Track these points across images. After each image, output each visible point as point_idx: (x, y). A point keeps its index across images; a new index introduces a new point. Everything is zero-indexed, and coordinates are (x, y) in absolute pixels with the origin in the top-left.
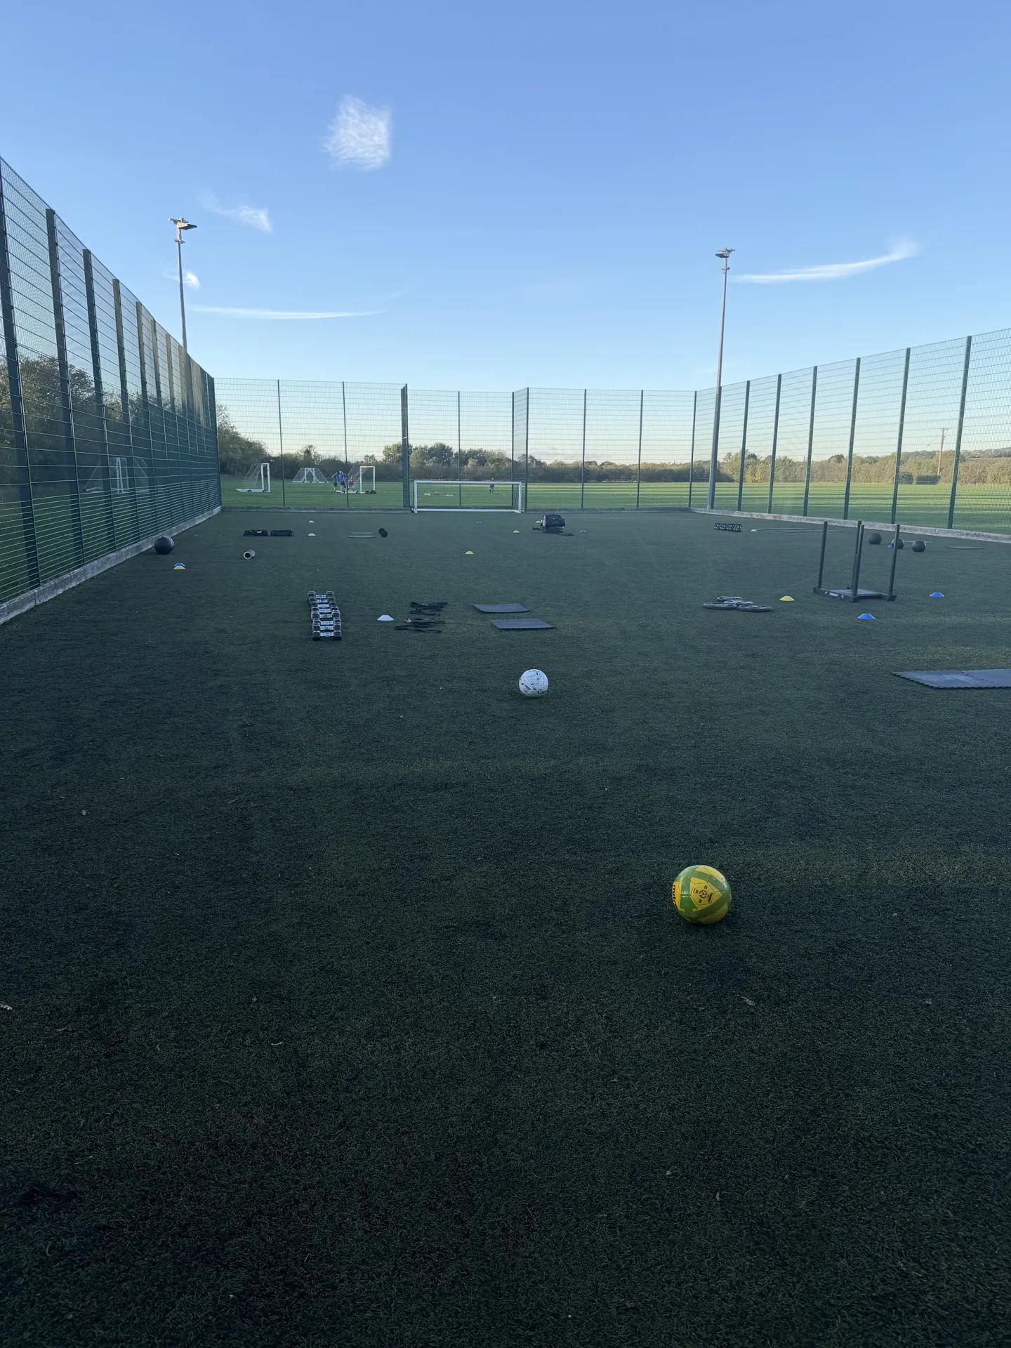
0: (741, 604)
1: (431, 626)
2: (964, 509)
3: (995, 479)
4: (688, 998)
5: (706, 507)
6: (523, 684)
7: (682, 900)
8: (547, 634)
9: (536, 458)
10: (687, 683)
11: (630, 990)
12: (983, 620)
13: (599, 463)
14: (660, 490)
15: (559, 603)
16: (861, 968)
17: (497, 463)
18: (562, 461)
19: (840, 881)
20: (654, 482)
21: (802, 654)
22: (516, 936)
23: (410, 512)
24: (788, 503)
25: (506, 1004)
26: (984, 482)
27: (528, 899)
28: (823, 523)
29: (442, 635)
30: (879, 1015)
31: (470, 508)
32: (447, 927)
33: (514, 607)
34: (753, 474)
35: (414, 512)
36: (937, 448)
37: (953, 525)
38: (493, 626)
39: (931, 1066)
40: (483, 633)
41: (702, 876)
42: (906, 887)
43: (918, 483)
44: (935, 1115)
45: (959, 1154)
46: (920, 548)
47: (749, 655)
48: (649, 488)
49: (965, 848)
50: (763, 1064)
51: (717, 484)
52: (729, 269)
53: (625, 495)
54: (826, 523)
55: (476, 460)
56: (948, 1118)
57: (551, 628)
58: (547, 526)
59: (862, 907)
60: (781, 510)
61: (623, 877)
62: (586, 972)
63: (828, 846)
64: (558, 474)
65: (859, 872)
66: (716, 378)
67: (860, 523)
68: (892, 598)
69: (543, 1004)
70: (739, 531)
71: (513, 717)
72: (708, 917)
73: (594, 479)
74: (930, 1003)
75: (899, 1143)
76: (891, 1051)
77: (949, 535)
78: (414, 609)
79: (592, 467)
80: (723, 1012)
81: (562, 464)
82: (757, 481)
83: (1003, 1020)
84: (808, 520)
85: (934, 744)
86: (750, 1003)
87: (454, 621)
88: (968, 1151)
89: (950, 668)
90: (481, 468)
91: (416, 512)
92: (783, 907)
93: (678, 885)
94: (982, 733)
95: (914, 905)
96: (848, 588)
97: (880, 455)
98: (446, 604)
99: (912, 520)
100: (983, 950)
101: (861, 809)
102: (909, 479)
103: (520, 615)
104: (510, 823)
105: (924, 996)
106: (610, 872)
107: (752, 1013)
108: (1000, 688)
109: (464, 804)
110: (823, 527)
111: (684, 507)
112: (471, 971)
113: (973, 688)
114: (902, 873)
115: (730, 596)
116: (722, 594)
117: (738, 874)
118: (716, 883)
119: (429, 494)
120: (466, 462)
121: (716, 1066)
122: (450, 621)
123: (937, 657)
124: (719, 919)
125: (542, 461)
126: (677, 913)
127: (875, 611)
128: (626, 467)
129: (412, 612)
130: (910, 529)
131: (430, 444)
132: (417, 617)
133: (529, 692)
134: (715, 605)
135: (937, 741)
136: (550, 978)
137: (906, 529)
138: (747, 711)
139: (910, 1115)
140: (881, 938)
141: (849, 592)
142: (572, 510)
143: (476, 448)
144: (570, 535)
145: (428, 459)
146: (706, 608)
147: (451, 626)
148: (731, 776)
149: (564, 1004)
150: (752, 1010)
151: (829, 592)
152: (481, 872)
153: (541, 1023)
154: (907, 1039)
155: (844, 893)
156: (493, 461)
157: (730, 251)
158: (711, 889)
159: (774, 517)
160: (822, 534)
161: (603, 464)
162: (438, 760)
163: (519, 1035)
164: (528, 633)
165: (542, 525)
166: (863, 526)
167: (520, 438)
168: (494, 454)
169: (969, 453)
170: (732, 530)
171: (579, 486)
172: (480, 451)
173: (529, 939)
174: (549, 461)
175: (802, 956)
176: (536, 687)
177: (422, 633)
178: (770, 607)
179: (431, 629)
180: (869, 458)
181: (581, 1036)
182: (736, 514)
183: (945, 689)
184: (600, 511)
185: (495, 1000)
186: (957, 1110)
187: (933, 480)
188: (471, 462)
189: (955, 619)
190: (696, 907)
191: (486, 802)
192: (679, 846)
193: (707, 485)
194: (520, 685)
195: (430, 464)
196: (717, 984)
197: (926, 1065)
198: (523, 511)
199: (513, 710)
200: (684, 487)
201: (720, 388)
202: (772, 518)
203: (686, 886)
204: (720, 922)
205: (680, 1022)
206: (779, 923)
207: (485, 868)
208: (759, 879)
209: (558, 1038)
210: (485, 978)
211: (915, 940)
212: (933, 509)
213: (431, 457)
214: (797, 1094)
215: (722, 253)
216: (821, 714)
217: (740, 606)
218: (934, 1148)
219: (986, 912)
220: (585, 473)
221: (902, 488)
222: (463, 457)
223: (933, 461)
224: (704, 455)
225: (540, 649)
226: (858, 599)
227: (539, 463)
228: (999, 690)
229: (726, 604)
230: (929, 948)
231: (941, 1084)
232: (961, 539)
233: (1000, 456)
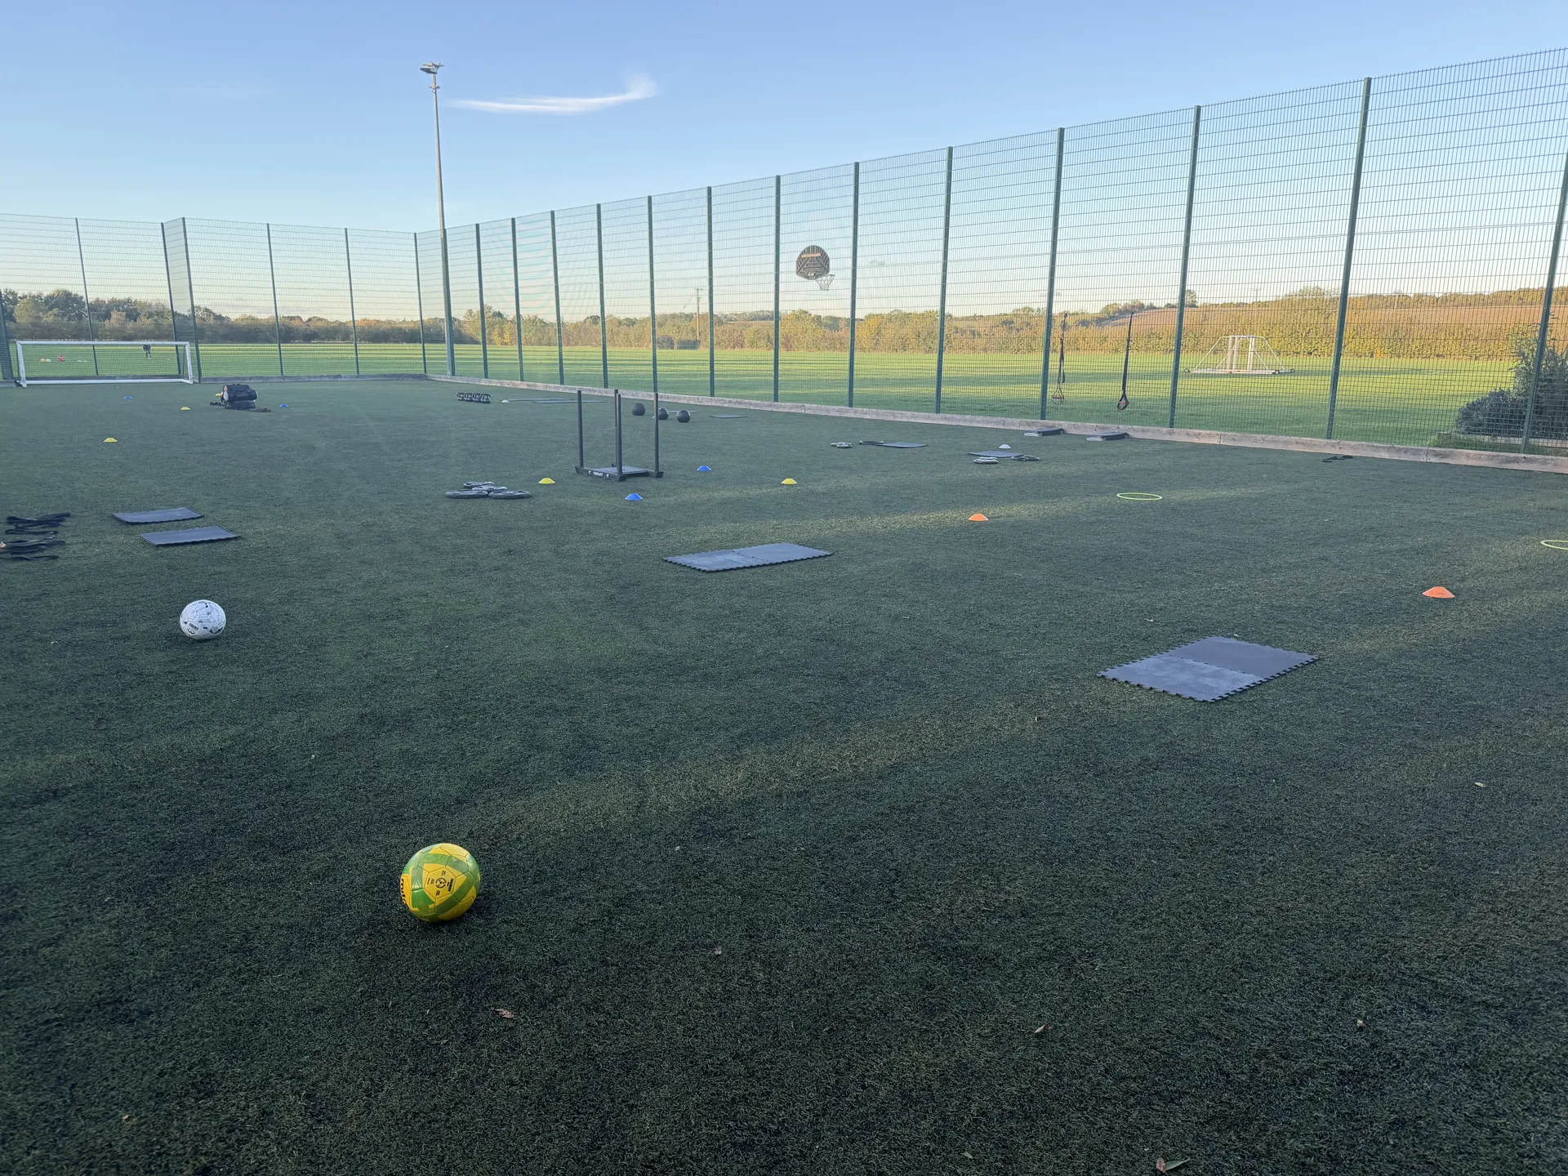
0: (493, 490)
1: (42, 550)
2: (726, 376)
3: (753, 344)
4: (426, 1032)
5: (446, 374)
6: (186, 623)
7: (414, 897)
8: (231, 546)
9: (214, 311)
10: (426, 595)
11: (344, 1044)
12: (751, 493)
13: (305, 318)
14: (387, 352)
15: (248, 503)
16: (643, 928)
17: (156, 318)
18: (253, 315)
19: (616, 819)
20: (379, 342)
21: (567, 546)
22: (167, 1008)
23: (14, 386)
24: (541, 370)
25: (145, 1123)
26: (742, 347)
27: (187, 946)
28: (576, 392)
29: (58, 563)
30: (665, 985)
31: (114, 378)
32: (47, 1022)
33: (179, 513)
34: (501, 335)
35: (21, 386)
36: (694, 311)
37: (715, 393)
38: (145, 543)
39: (725, 1035)
40: (128, 553)
41: (437, 859)
42: (688, 810)
43: (679, 348)
44: (733, 1099)
45: (761, 1141)
46: (684, 419)
47: (505, 552)
48: (368, 350)
49: (747, 751)
50: (526, 1098)
51: (456, 347)
52: (438, 87)
53: (342, 358)
54: (579, 392)
55: (124, 314)
56: (747, 1099)
57: (235, 538)
58: (231, 400)
59: (641, 848)
60: (534, 378)
61: (335, 880)
62: (278, 1035)
63: (601, 779)
64: (248, 333)
65: (637, 803)
66: (439, 219)
67: (616, 391)
68: (659, 475)
69: (208, 1104)
70: (489, 402)
71: (170, 672)
72: (450, 911)
73: (299, 338)
74: (720, 953)
75: (695, 1153)
76: (680, 1029)
77: (713, 404)
78: (13, 527)
79: (295, 323)
80: (473, 1038)
81: (253, 319)
82: (506, 344)
83: (797, 952)
84: (566, 388)
85: (709, 636)
86: (507, 1014)
87: (81, 540)
88: (770, 1134)
89: (722, 547)
90: (130, 325)
91: (26, 386)
92: (549, 869)
93: (407, 878)
94: (756, 616)
95: (698, 831)
96: (613, 466)
97: (638, 317)
98: (68, 515)
99: (675, 387)
100: (771, 869)
101: (636, 724)
102: (670, 344)
103: (188, 523)
104: (163, 832)
105: (712, 947)
106: (316, 877)
107: (511, 1029)
108: (771, 564)
109: (87, 817)
110: (577, 397)
111: (419, 373)
112: (86, 1084)
113: (745, 567)
114: (682, 794)
115: (480, 481)
116: (468, 480)
117: (492, 840)
118: (456, 864)
119: (48, 360)
120: (107, 316)
121: (464, 1122)
122: (75, 540)
123: (707, 537)
124: (467, 907)
125: (224, 316)
126: (411, 914)
127: (643, 491)
128: (341, 324)
129: (8, 532)
130: (674, 398)
131: (47, 291)
132: (18, 538)
133: (197, 633)
134: (461, 493)
135: (712, 631)
136: (220, 1059)
137: (666, 397)
138: (503, 622)
139: (705, 1109)
140: (663, 882)
141: (614, 471)
142: (267, 378)
143: (121, 296)
144: (265, 410)
145: (45, 312)
146: (450, 497)
147: (75, 548)
148: (485, 710)
149: (241, 1093)
150: (511, 1024)
151: (592, 472)
152: (110, 920)
153: (203, 1136)
154: (697, 1007)
155: (621, 834)
156: (150, 315)
157: (437, 67)
158: (451, 874)
159: (528, 385)
160: (577, 404)
161: (310, 320)
162: (43, 755)
163: (167, 1165)
164: (199, 547)
165: (222, 398)
166: (619, 395)
167: (180, 283)
168: (150, 306)
169: (726, 317)
170: (480, 402)
171: (275, 347)
172: (129, 301)
173: (189, 1006)
174: (234, 315)
175: (573, 931)
176: (206, 625)
177: (25, 562)
178: (527, 492)
179: (41, 554)
180: (627, 319)
181: (267, 1136)
182: (484, 382)
183: (718, 571)
184: (307, 380)
185: (127, 1120)
186: (756, 1084)
187: (693, 345)
188: (114, 315)
189: (726, 494)
190: (433, 903)
191: (124, 807)
192: (415, 818)
193: (445, 347)
194: (182, 625)
195: (48, 318)
196: (464, 1001)
197: (718, 1036)
198: (197, 381)
199: (172, 661)
200: (415, 349)
201: (445, 231)
202: (526, 387)
203: (418, 877)
204: (469, 911)
205: (413, 1071)
206: (544, 893)
207: (118, 912)
208: (518, 839)
209: (230, 1151)
210: (112, 1089)
211: (700, 875)
212: (695, 376)
213: (51, 309)
214: (570, 1126)
215: (427, 67)
216: (590, 615)
217: (491, 493)
218: (734, 1145)
219: (773, 823)
220: (285, 332)
221: (662, 354)
222: (102, 311)
223: (692, 324)
224: (435, 311)
225: (218, 569)
226: (624, 478)
227: (219, 318)
228: (770, 567)
229: (474, 492)
230: (716, 881)
231: (737, 1055)
232: (724, 408)
233: (754, 319)
